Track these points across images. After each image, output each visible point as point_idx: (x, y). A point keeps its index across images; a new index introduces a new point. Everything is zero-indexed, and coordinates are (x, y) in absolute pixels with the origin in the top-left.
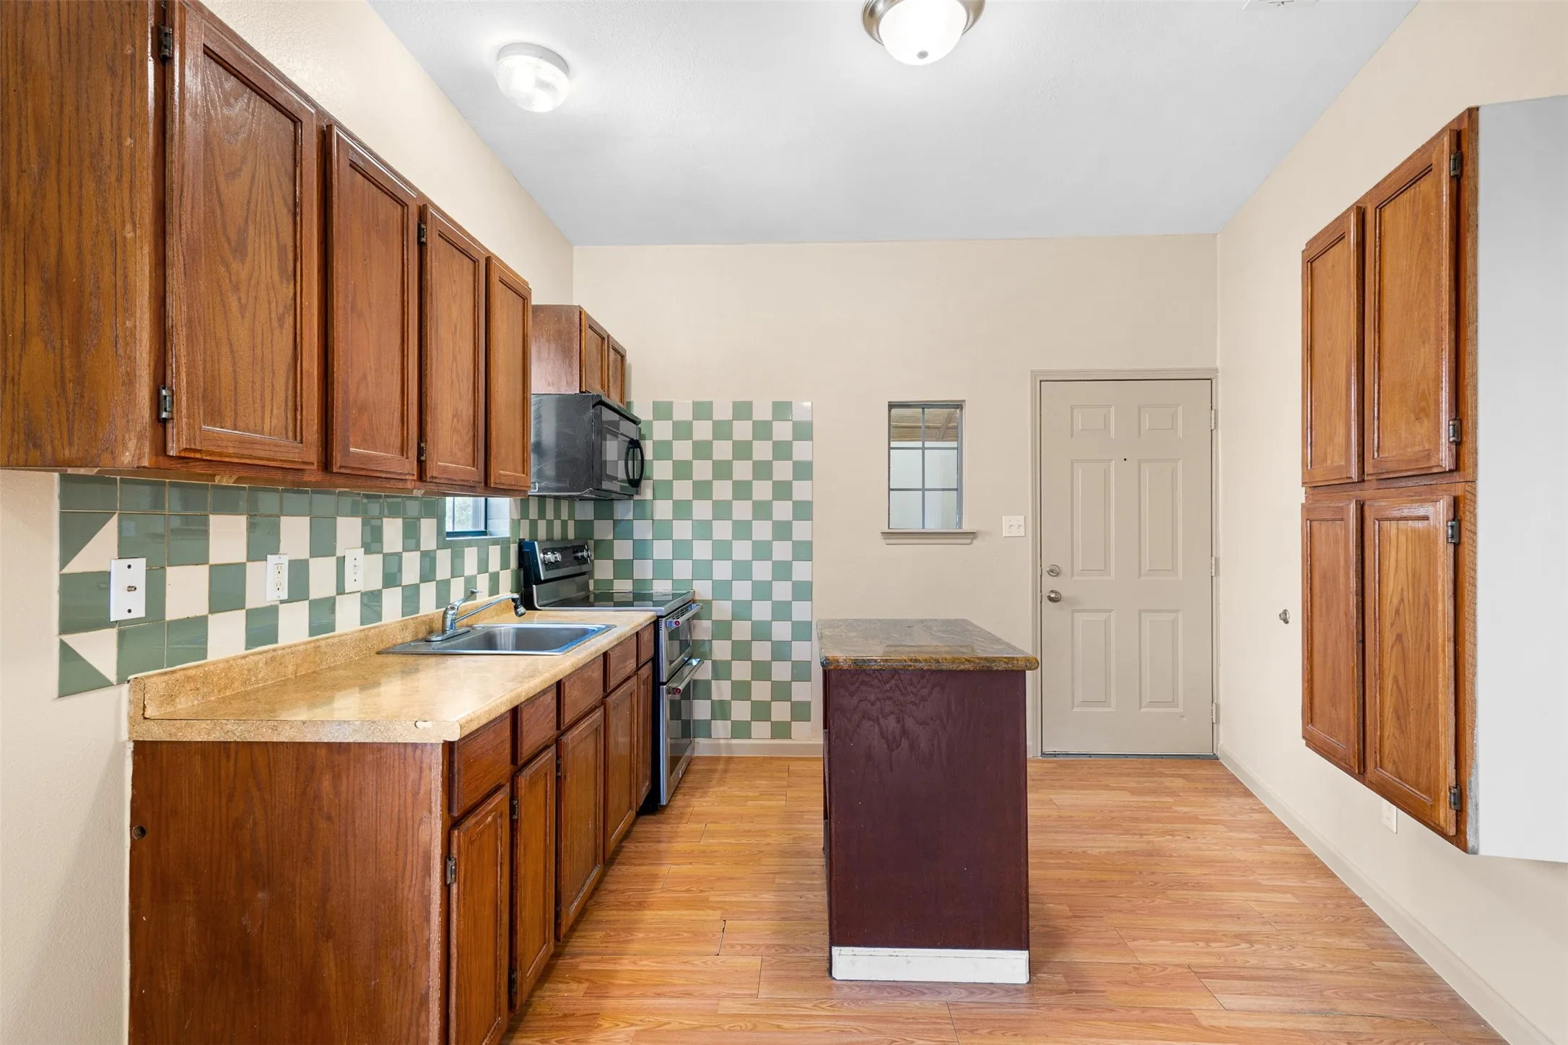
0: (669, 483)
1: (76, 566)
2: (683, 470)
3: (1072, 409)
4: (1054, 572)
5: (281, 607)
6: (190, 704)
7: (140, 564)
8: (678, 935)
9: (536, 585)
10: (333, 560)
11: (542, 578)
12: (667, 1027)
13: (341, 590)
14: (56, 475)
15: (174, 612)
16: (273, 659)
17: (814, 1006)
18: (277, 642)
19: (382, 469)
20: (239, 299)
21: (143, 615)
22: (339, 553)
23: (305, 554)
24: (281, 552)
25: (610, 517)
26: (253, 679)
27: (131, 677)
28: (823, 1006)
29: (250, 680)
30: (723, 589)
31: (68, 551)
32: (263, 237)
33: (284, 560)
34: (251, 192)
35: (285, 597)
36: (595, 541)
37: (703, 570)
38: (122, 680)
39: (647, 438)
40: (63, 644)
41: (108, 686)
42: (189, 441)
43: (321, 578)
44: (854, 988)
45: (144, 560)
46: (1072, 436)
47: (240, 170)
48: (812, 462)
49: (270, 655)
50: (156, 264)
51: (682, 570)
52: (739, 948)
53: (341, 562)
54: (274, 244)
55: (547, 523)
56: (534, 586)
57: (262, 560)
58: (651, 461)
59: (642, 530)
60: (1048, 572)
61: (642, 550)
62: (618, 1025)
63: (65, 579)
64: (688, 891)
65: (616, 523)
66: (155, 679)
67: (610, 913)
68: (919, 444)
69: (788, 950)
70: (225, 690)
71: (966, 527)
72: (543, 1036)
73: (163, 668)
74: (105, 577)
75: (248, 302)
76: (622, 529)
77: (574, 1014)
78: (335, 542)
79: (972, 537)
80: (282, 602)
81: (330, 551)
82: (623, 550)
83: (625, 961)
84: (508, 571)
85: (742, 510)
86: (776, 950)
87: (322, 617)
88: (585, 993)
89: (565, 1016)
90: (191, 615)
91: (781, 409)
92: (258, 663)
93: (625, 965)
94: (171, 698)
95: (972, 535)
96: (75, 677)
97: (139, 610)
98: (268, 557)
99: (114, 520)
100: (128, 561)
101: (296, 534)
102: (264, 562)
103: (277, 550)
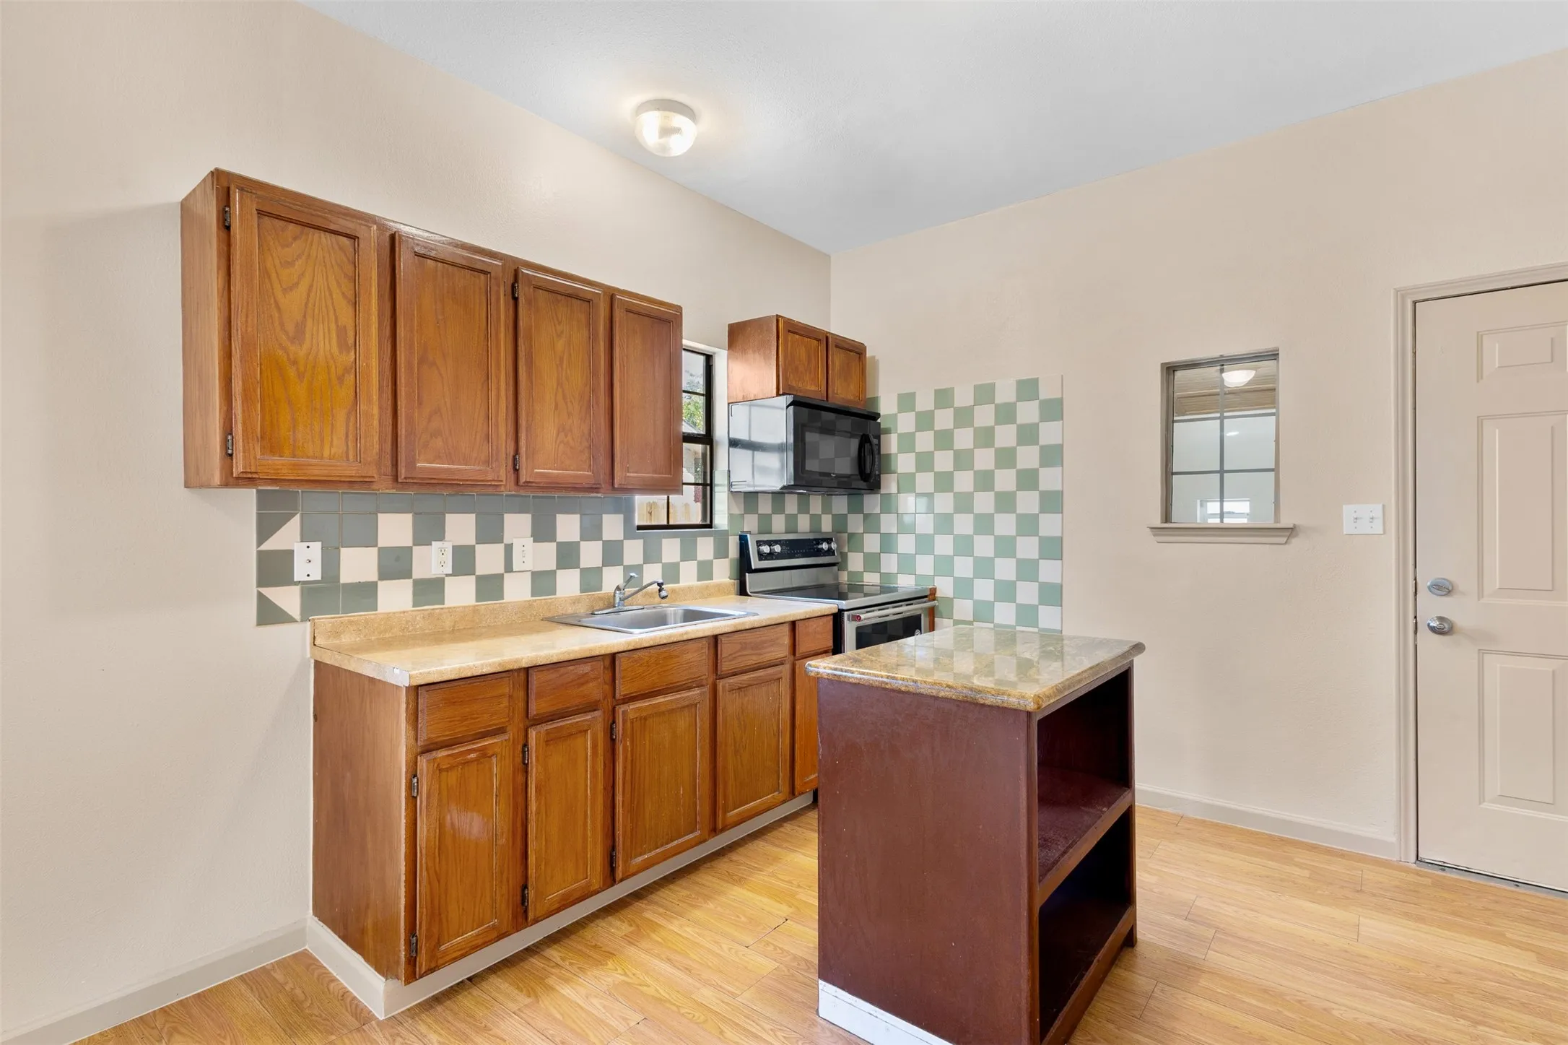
0: (912, 476)
1: (269, 545)
2: (925, 462)
3: (1480, 337)
4: (1443, 588)
5: (447, 579)
6: (353, 639)
7: (316, 547)
8: (738, 917)
9: (749, 573)
10: (500, 547)
11: (753, 568)
12: (644, 989)
13: (509, 567)
14: (255, 490)
15: (347, 576)
16: (430, 615)
17: (771, 1030)
18: (444, 604)
19: (456, 478)
20: (298, 369)
21: (320, 579)
22: (506, 541)
23: (470, 540)
24: (446, 539)
25: (861, 511)
26: (411, 628)
27: (311, 618)
28: (779, 1034)
29: (408, 628)
30: (964, 588)
31: (263, 535)
32: (321, 326)
33: (447, 546)
34: (308, 296)
35: (450, 572)
36: (849, 534)
37: (944, 565)
38: (304, 618)
39: (892, 432)
40: (260, 595)
41: (291, 622)
42: (245, 467)
43: (488, 559)
44: (827, 1031)
45: (320, 543)
46: (1480, 376)
47: (297, 284)
48: (1061, 446)
49: (426, 613)
50: (224, 358)
51: (925, 565)
52: (771, 948)
53: (509, 549)
54: (333, 326)
55: (811, 518)
56: (747, 574)
57: (428, 545)
58: (896, 455)
59: (888, 523)
60: (1429, 588)
61: (888, 543)
62: (616, 970)
63: (260, 554)
64: (790, 882)
65: (866, 517)
66: (325, 620)
67: (714, 880)
68: (1218, 415)
69: (809, 968)
70: (385, 633)
71: (1286, 522)
72: (567, 954)
73: (338, 614)
74: (290, 553)
75: (305, 370)
76: (871, 523)
77: (601, 947)
78: (503, 532)
79: (1288, 534)
80: (447, 575)
81: (498, 538)
82: (872, 543)
83: (676, 922)
84: (727, 559)
85: (984, 502)
86: (799, 964)
87: (490, 587)
88: (625, 935)
89: (595, 947)
90: (363, 580)
91: (1028, 389)
92: (416, 616)
93: (674, 926)
94: (337, 634)
95: (1291, 531)
96: (269, 614)
97: (316, 575)
98: (433, 543)
99: (297, 517)
100: (308, 544)
101: (461, 527)
102: (429, 546)
103: (441, 537)
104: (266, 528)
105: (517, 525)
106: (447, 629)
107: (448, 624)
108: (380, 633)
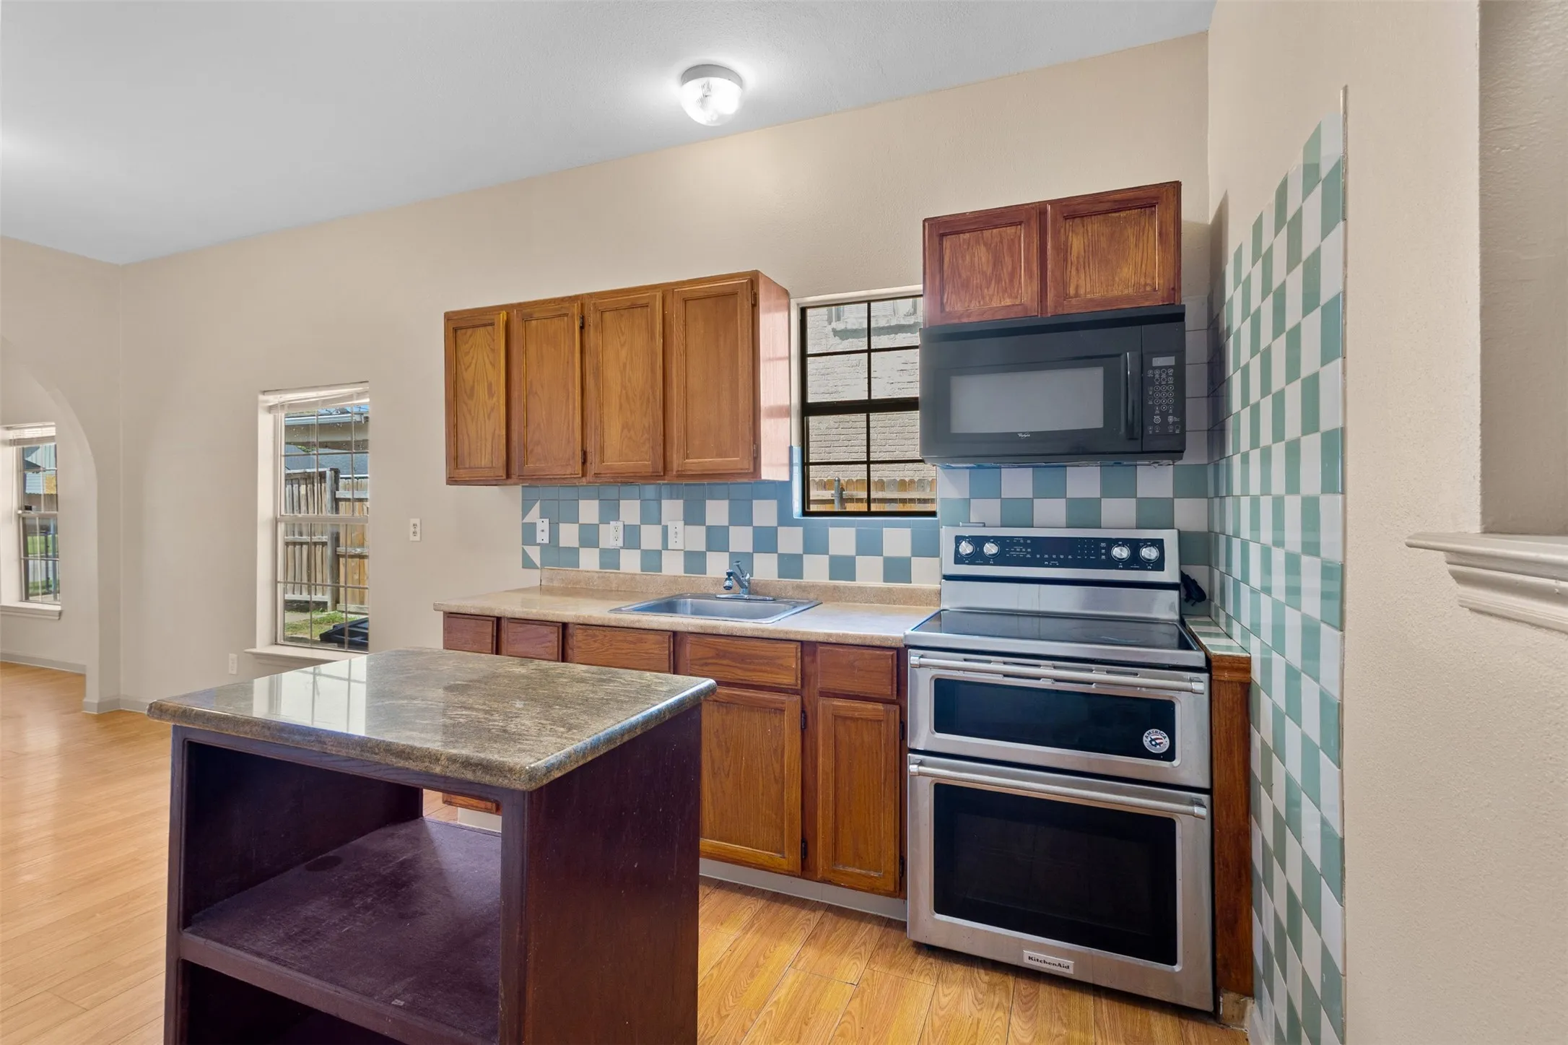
1: (527, 520)
5: (622, 550)
6: (559, 585)
7: (546, 521)
10: (659, 528)
13: (665, 547)
14: (520, 487)
15: (563, 543)
21: (548, 543)
22: (663, 523)
23: (637, 521)
24: (620, 520)
26: (600, 585)
27: (544, 567)
29: (596, 584)
31: (524, 513)
33: (621, 524)
34: (475, 369)
35: (622, 545)
38: (541, 568)
40: (523, 551)
41: (536, 569)
43: (650, 536)
45: (549, 520)
47: (471, 363)
53: (665, 531)
57: (608, 523)
63: (523, 525)
70: (577, 584)
74: (535, 525)
78: (661, 515)
80: (622, 548)
81: (657, 520)
84: (934, 559)
87: (651, 561)
90: (571, 546)
92: (594, 576)
94: (551, 580)
96: (528, 563)
97: (547, 541)
98: (611, 522)
99: (538, 504)
100: (543, 520)
101: (630, 510)
102: (608, 525)
103: (618, 519)
104: (526, 510)
105: (672, 509)
106: (614, 589)
107: (614, 586)
108: (573, 584)
